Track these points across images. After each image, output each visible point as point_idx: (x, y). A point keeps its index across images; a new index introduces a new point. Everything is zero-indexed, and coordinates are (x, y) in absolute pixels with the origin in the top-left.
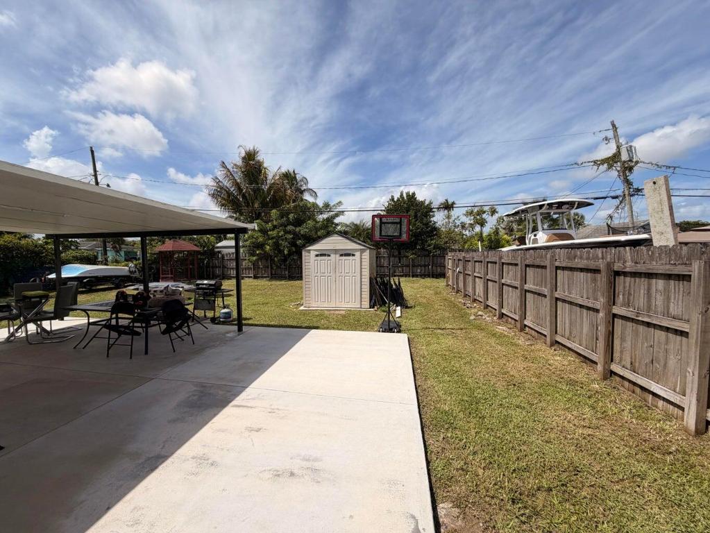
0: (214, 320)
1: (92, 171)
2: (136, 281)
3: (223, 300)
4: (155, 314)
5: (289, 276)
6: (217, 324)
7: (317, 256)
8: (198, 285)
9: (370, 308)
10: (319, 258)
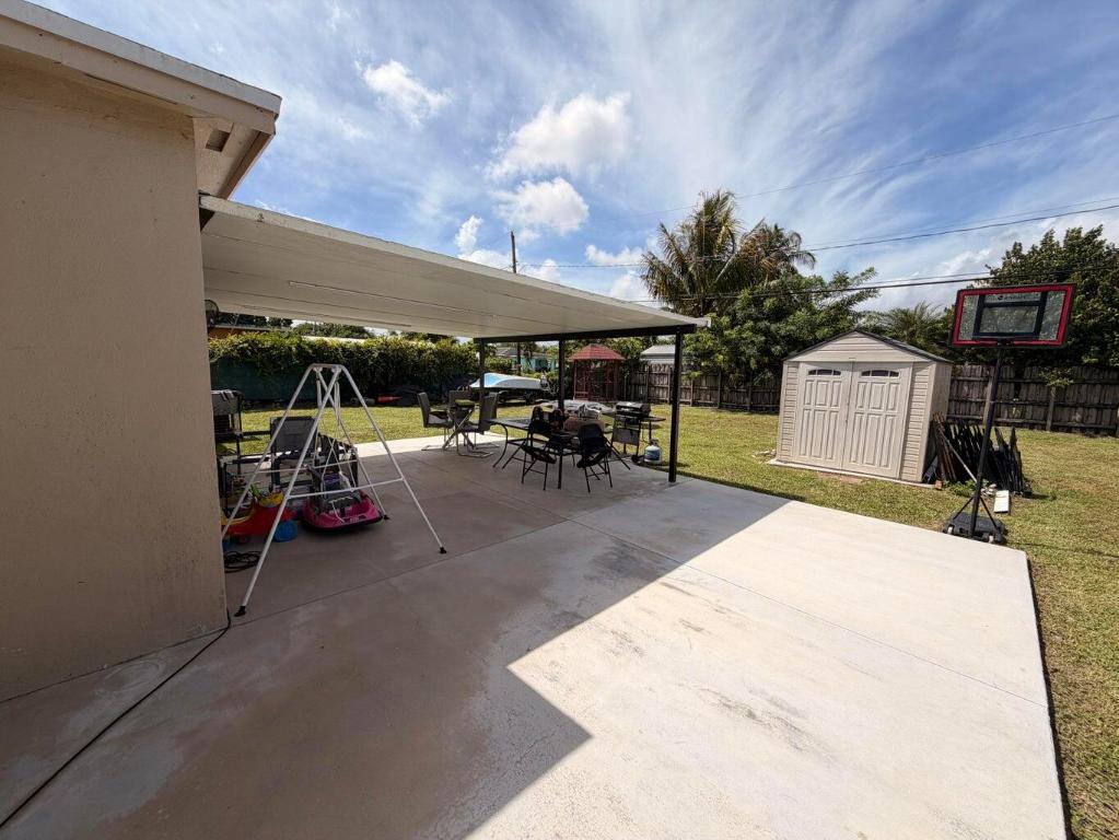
0: (635, 459)
1: (511, 263)
2: (549, 397)
3: (650, 434)
4: (569, 440)
5: (751, 407)
6: (639, 465)
7: (812, 372)
8: (619, 407)
9: (923, 482)
10: (817, 377)
